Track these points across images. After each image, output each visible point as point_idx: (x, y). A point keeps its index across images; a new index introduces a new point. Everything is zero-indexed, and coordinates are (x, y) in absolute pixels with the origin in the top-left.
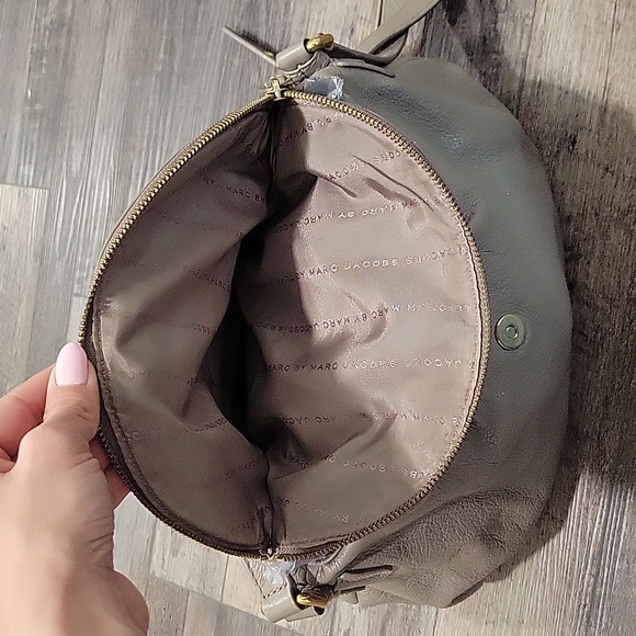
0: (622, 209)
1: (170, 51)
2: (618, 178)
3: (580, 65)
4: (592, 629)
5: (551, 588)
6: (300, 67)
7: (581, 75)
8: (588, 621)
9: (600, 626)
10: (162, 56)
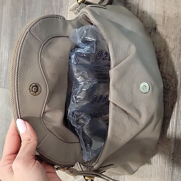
0: (172, 48)
1: (24, 9)
2: (170, 39)
3: (155, 6)
4: (173, 176)
5: (160, 165)
6: (77, 9)
7: (156, 9)
8: (172, 173)
9: (176, 175)
10: (22, 11)
